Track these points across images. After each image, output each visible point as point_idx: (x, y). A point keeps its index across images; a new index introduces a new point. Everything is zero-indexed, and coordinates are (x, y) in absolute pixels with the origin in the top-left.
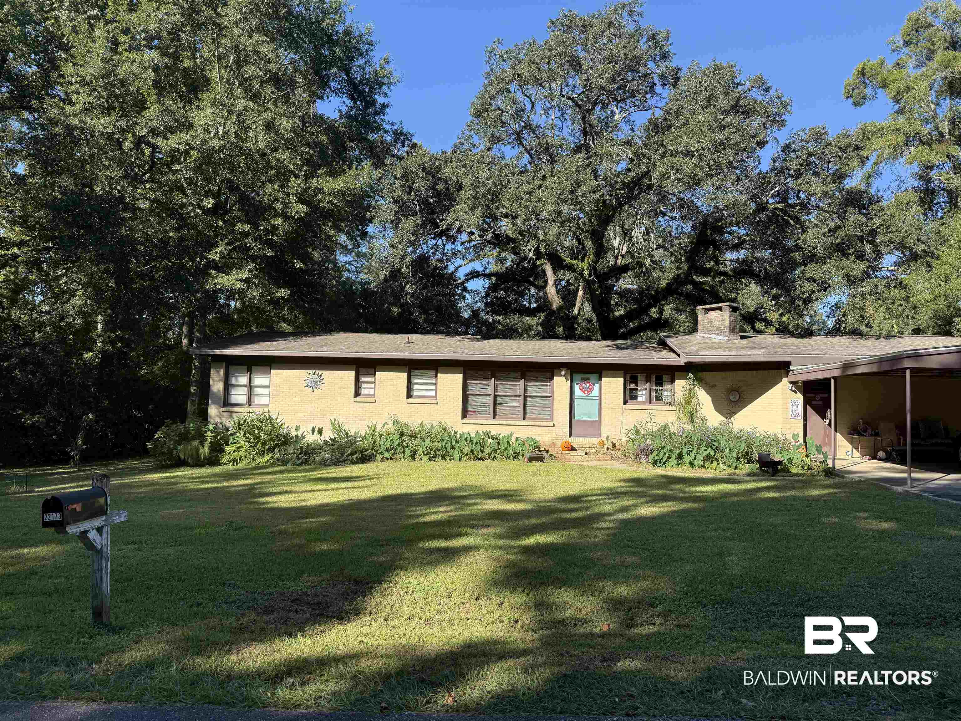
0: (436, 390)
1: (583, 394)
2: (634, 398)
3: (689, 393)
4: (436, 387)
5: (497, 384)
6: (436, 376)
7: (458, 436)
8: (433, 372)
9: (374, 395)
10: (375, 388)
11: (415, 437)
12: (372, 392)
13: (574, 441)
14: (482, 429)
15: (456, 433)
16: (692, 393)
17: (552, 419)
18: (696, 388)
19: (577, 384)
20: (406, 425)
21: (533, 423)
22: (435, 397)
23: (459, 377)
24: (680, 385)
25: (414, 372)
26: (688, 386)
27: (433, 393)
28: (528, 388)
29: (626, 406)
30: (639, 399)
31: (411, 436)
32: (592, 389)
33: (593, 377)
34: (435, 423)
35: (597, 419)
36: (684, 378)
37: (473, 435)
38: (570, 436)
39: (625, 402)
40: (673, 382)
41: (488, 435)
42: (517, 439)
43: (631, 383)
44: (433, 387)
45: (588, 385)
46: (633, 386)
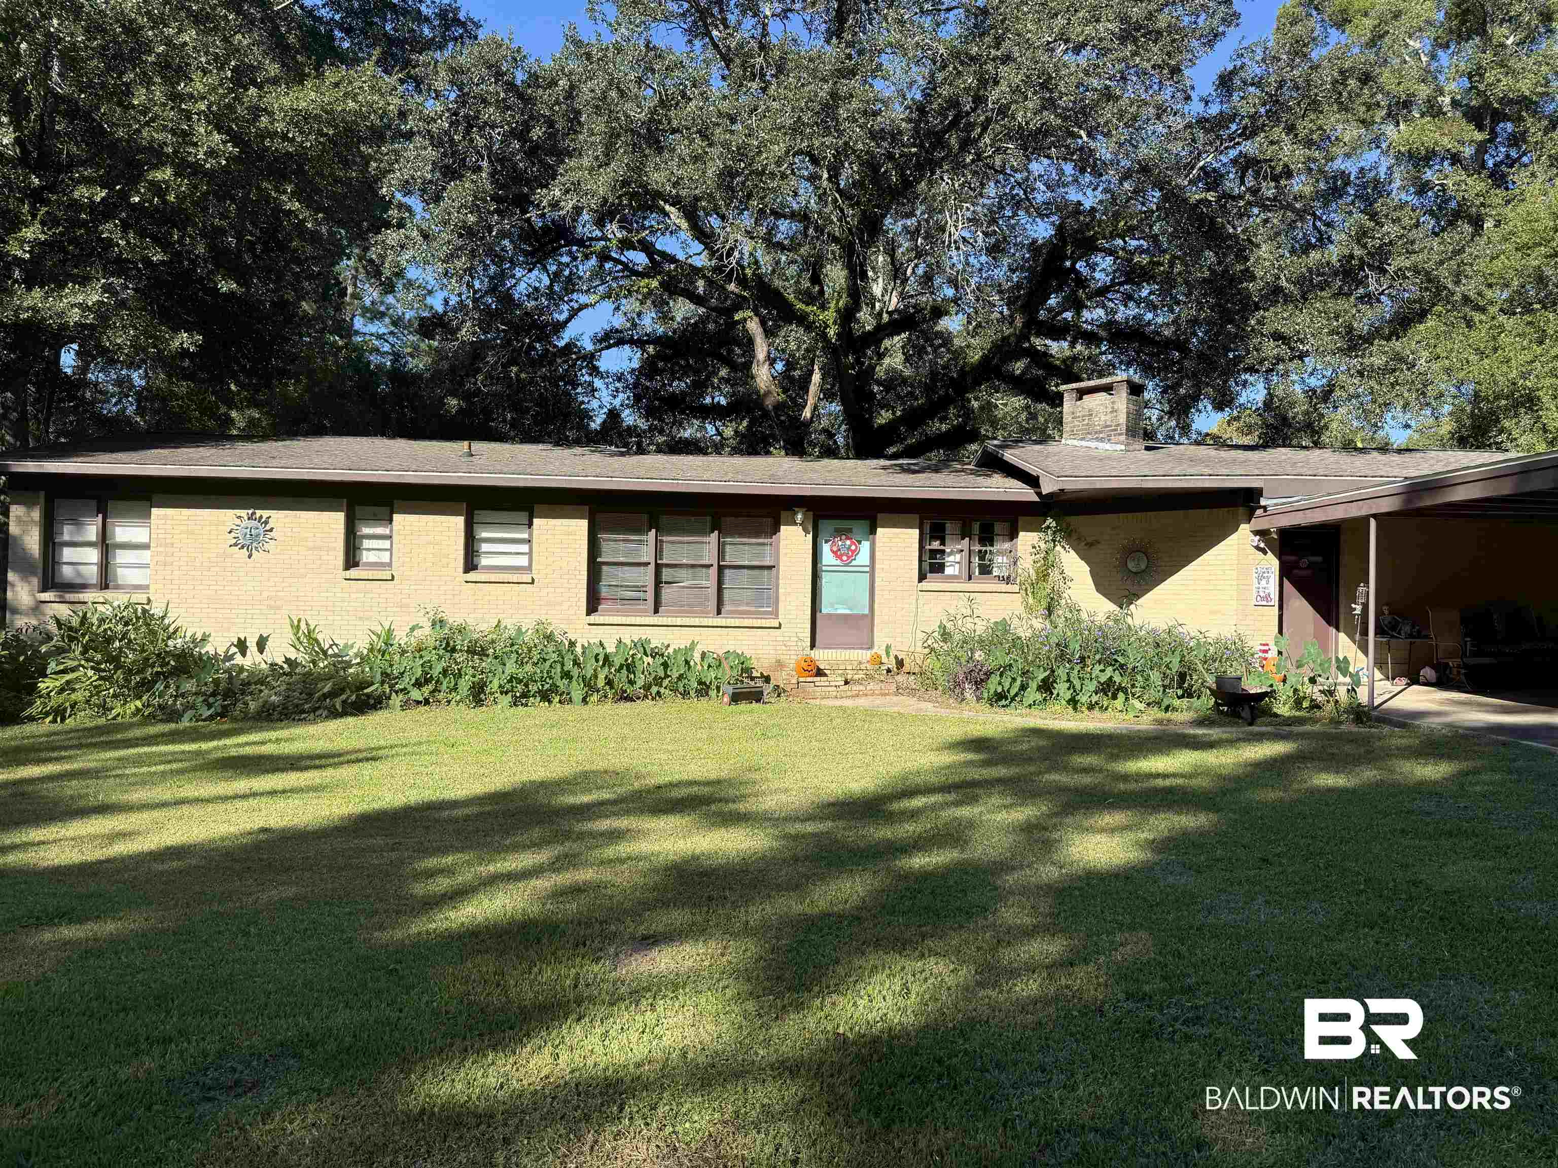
0: (530, 554)
1: (838, 562)
2: (939, 568)
3: (1045, 559)
4: (531, 549)
5: (661, 541)
6: (530, 525)
7: (579, 650)
8: (523, 516)
9: (390, 565)
10: (391, 550)
11: (483, 653)
12: (385, 557)
13: (822, 656)
14: (629, 636)
15: (572, 644)
16: (1051, 558)
17: (776, 614)
18: (1058, 548)
19: (826, 542)
20: (461, 630)
21: (737, 622)
22: (529, 568)
23: (580, 526)
24: (1027, 540)
25: (479, 515)
26: (1043, 546)
27: (523, 561)
28: (728, 548)
29: (925, 585)
30: (949, 571)
31: (471, 651)
32: (855, 553)
33: (859, 526)
34: (528, 624)
35: (866, 612)
36: (1037, 529)
37: (611, 649)
38: (813, 646)
39: (922, 577)
40: (1013, 535)
41: (642, 646)
42: (703, 655)
43: (933, 538)
44: (525, 548)
45: (848, 542)
46: (936, 545)
